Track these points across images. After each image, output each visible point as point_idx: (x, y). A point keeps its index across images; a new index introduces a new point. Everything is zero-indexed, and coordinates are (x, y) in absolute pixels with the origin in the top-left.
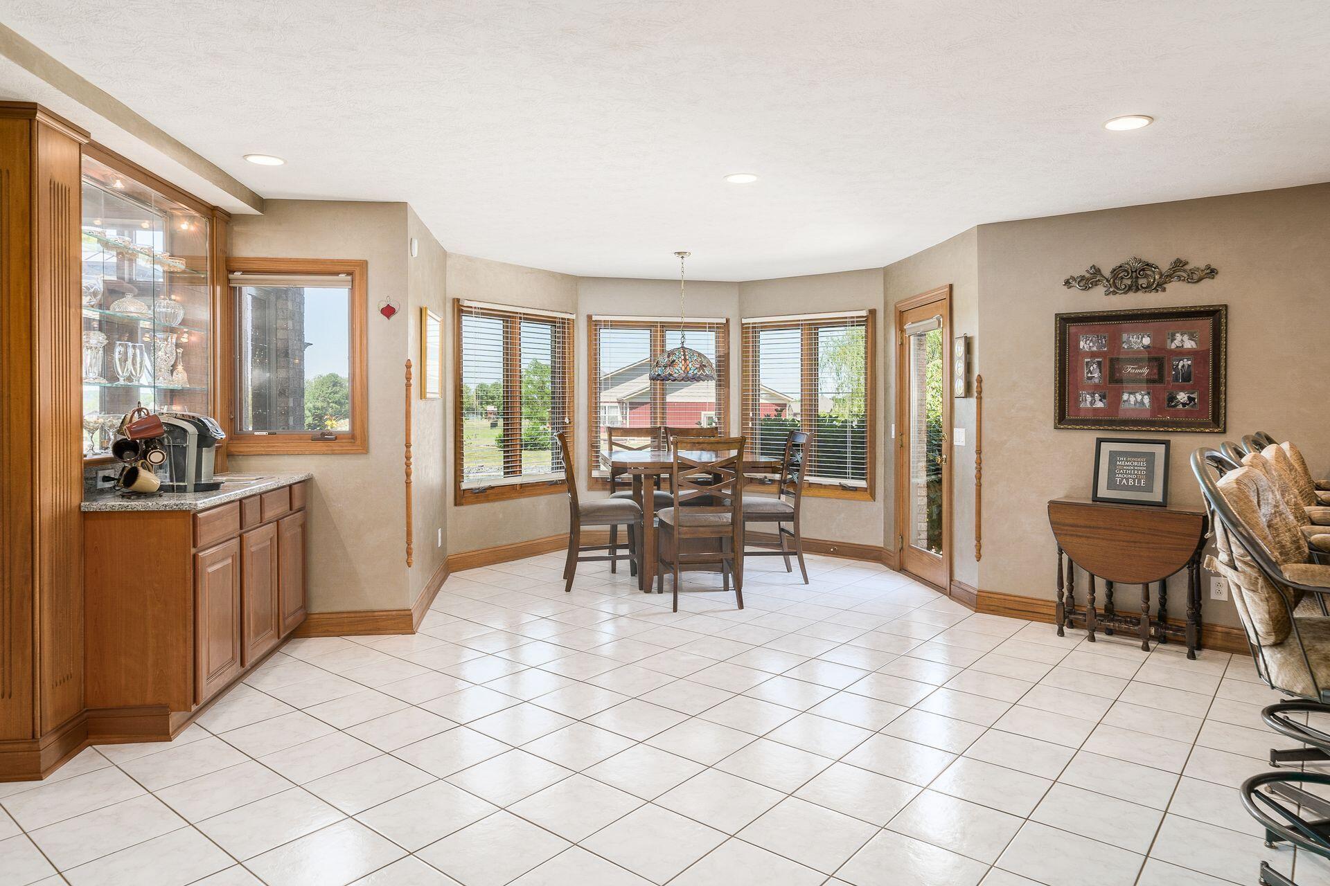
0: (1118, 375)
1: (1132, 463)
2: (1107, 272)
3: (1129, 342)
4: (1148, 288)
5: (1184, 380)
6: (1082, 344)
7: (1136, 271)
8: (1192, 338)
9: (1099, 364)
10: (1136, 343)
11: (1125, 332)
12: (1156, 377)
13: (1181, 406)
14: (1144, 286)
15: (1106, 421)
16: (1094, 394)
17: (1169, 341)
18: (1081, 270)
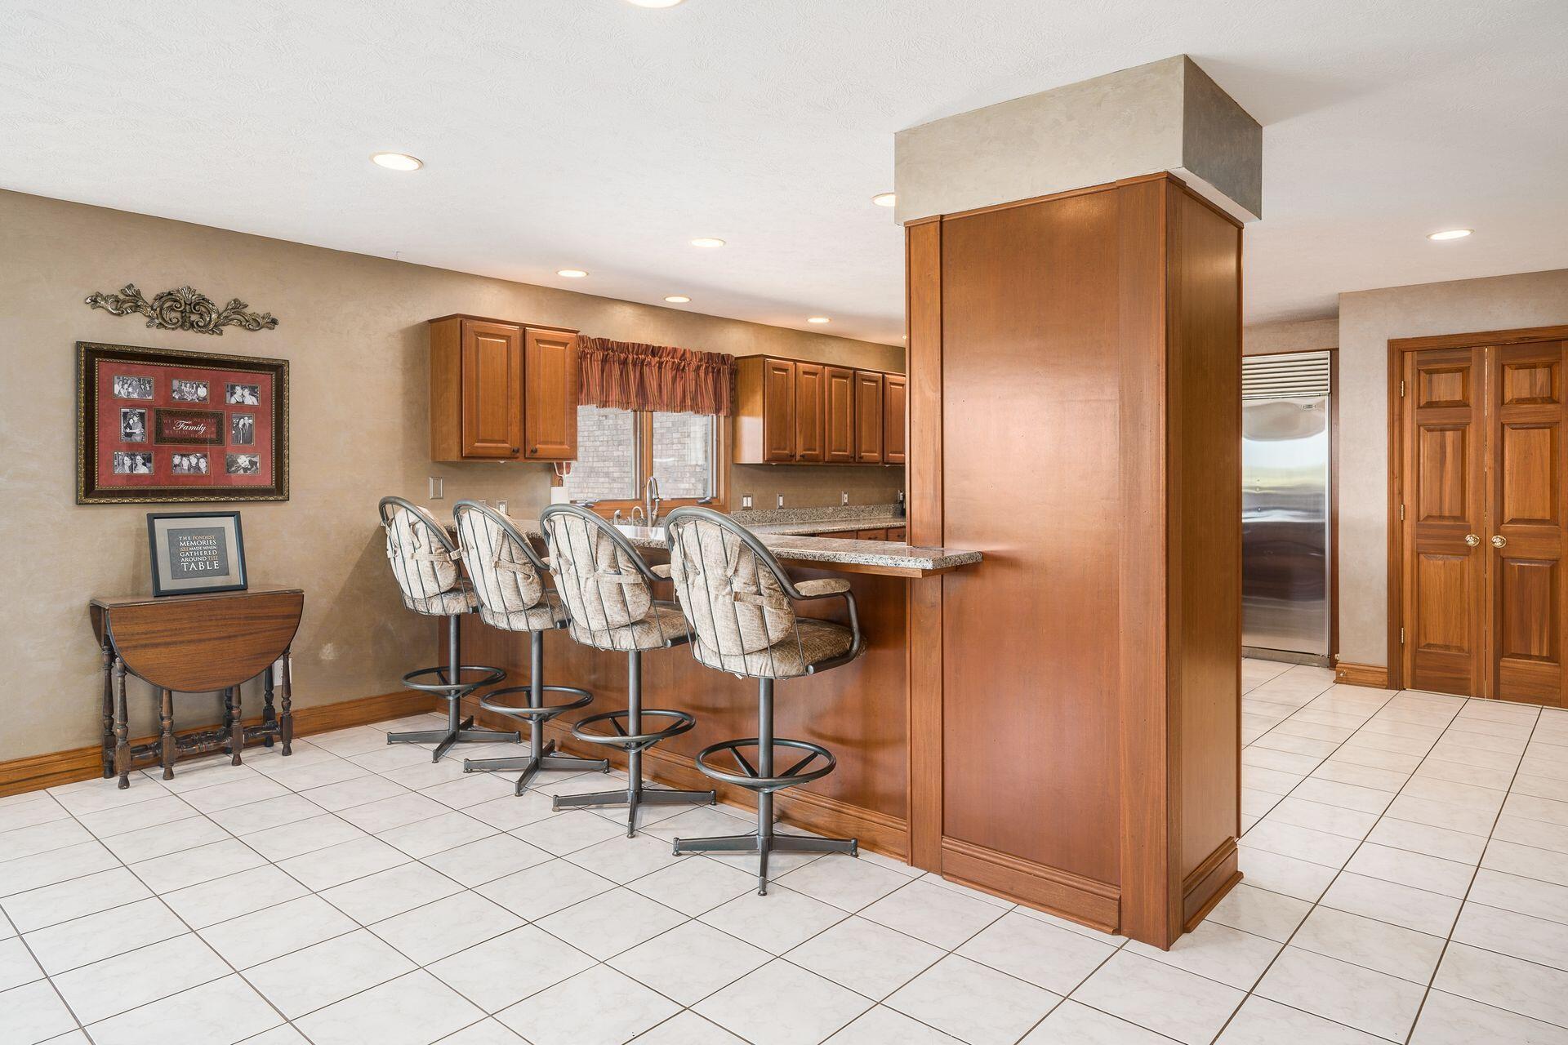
0: (167, 432)
1: (199, 543)
2: (149, 296)
3: (181, 391)
4: (204, 329)
5: (245, 442)
6: (117, 388)
7: (190, 305)
8: (253, 392)
9: (142, 415)
10: (189, 393)
11: (176, 378)
12: (214, 436)
13: (242, 472)
14: (200, 324)
15: (153, 491)
16: (135, 455)
17: (228, 395)
18: (112, 288)
